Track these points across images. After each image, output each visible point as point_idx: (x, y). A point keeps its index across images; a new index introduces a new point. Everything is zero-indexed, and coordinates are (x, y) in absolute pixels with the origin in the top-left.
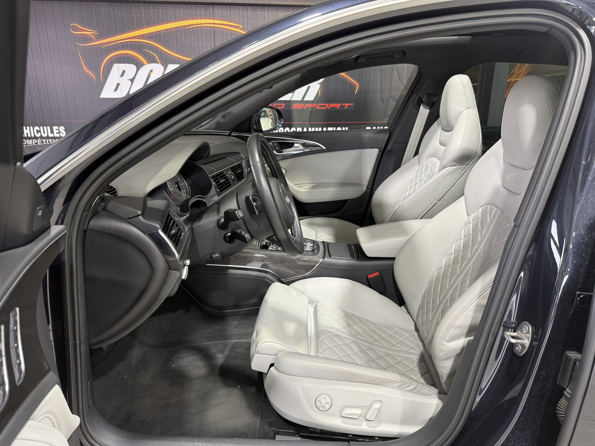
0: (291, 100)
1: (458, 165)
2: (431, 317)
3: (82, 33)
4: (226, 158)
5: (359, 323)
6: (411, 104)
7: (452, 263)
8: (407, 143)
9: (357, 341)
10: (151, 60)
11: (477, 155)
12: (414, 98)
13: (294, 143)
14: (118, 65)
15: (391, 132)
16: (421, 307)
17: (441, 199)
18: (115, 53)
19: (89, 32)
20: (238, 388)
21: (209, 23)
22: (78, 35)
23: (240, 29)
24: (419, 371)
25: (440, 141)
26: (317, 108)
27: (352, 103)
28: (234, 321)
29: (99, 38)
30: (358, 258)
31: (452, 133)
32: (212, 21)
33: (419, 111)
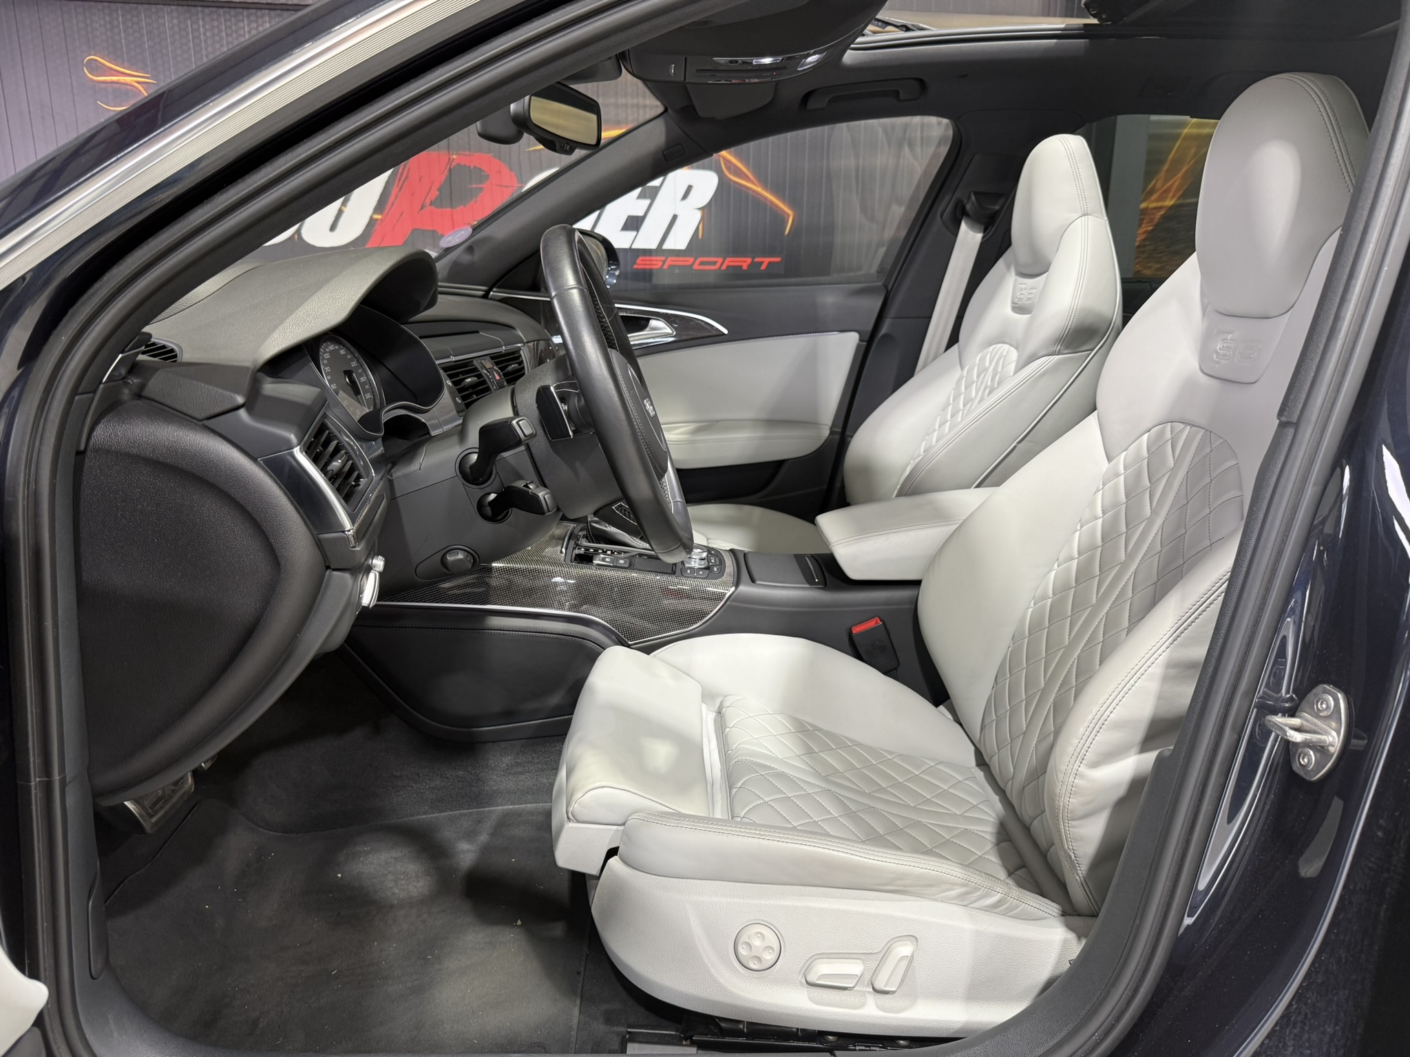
0: (633, 247)
1: (1066, 352)
2: (1024, 722)
3: (115, 78)
4: (478, 332)
5: (833, 746)
6: (939, 218)
7: (1074, 581)
8: (930, 318)
9: (834, 789)
11: (1112, 329)
12: (946, 205)
13: (648, 320)
15: (887, 291)
16: (994, 701)
17: (1027, 439)
19: (131, 78)
20: (516, 925)
22: (104, 85)
24: (1000, 863)
25: (1013, 303)
26: (696, 267)
27: (778, 257)
28: (501, 755)
30: (826, 585)
31: (1047, 277)
33: (956, 235)
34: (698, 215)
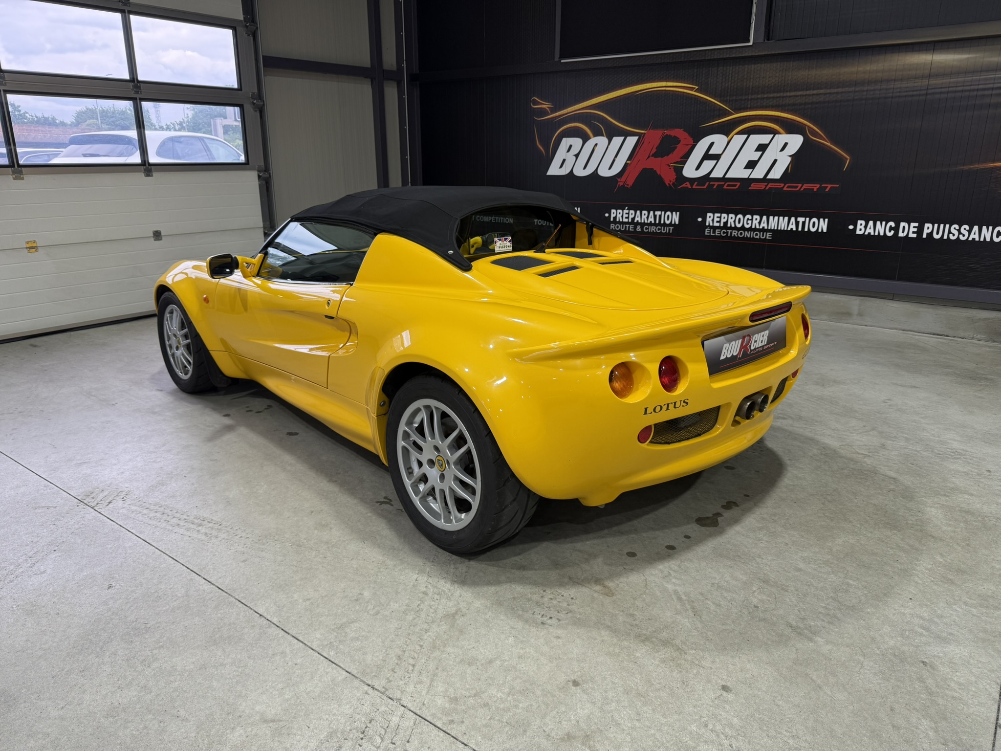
0: (750, 177)
3: (540, 106)
10: (597, 133)
14: (566, 140)
18: (565, 127)
19: (546, 106)
21: (661, 86)
22: (538, 109)
23: (694, 91)
26: (785, 189)
27: (837, 184)
29: (553, 110)
32: (664, 84)
34: (789, 159)
